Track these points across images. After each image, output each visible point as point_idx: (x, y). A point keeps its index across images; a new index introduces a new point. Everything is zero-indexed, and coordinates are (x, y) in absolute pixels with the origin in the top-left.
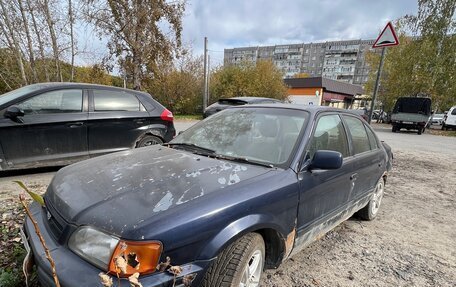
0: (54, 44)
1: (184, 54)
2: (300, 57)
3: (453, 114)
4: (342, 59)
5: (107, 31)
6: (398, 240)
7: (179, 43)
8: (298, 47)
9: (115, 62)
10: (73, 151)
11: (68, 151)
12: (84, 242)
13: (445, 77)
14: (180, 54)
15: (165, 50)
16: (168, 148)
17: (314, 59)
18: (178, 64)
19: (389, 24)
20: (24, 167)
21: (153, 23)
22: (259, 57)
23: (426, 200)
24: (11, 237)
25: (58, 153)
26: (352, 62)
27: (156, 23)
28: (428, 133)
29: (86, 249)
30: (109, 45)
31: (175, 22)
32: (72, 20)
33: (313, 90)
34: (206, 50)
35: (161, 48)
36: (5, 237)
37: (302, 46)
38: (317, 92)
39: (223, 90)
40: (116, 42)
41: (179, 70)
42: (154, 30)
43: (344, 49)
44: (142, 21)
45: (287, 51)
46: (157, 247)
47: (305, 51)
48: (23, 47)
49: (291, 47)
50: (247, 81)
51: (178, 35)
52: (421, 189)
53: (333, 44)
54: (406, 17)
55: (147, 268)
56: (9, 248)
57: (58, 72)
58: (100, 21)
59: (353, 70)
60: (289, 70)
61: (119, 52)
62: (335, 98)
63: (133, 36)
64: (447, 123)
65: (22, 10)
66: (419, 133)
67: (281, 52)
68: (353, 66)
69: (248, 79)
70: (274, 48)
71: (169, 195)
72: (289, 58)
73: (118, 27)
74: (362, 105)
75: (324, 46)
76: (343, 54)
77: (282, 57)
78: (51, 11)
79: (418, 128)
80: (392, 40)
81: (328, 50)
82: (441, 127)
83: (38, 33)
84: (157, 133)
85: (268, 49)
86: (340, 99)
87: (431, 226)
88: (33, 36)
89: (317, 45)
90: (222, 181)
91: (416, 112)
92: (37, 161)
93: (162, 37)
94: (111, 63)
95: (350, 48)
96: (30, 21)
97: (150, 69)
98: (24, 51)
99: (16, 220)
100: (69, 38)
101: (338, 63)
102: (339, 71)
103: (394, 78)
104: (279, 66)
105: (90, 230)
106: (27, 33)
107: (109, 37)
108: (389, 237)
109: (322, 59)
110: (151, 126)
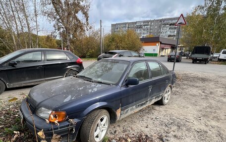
0: (28, 27)
1: (90, 28)
2: (149, 27)
3: (223, 53)
4: (170, 27)
5: (53, 19)
6: (173, 113)
7: (88, 24)
8: (148, 22)
9: (57, 33)
10: (38, 78)
11: (36, 79)
12: (41, 112)
13: (219, 36)
14: (88, 28)
15: (81, 27)
16: (75, 78)
17: (156, 27)
18: (88, 34)
19: (182, 15)
20: (17, 86)
21: (75, 14)
22: (128, 27)
23: (194, 96)
24: (14, 115)
25: (32, 79)
26: (175, 28)
27: (76, 14)
28: (211, 63)
29: (42, 115)
30: (54, 26)
31: (85, 14)
32: (36, 15)
33: (155, 43)
34: (101, 26)
35: (79, 26)
36: (12, 115)
37: (150, 21)
38: (157, 44)
39: (110, 45)
40: (57, 24)
41: (88, 36)
42: (75, 18)
43: (171, 22)
44: (69, 14)
45: (142, 24)
46: (64, 113)
47: (151, 23)
48: (14, 29)
49: (144, 22)
50: (121, 41)
51: (87, 20)
52: (194, 91)
53: (165, 19)
54: (199, 6)
55: (61, 120)
56: (14, 118)
57: (31, 40)
58: (50, 15)
59: (176, 32)
60: (144, 34)
61: (59, 29)
62: (166, 47)
63: (65, 21)
64: (220, 58)
65: (13, 11)
66: (205, 64)
67: (139, 24)
68: (176, 30)
69: (122, 39)
70: (136, 23)
71: (70, 96)
72: (143, 27)
73: (58, 17)
74: (180, 50)
75: (161, 21)
76: (170, 25)
77: (140, 27)
78: (26, 11)
79: (205, 61)
80: (183, 22)
81: (163, 23)
82: (217, 60)
83: (20, 22)
84: (75, 69)
85: (133, 23)
86: (169, 47)
87: (191, 107)
88: (18, 23)
89: (157, 20)
90: (90, 91)
91: (203, 53)
92: (23, 83)
93: (79, 21)
94: (55, 34)
95: (174, 22)
96: (16, 16)
97: (74, 37)
98: (14, 30)
99: (16, 108)
100: (35, 24)
101: (168, 29)
102: (169, 33)
103: (194, 37)
104: (138, 31)
105: (43, 108)
106: (16, 22)
107: (54, 22)
108: (170, 111)
109: (160, 27)
110: (72, 66)
